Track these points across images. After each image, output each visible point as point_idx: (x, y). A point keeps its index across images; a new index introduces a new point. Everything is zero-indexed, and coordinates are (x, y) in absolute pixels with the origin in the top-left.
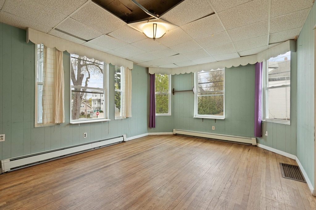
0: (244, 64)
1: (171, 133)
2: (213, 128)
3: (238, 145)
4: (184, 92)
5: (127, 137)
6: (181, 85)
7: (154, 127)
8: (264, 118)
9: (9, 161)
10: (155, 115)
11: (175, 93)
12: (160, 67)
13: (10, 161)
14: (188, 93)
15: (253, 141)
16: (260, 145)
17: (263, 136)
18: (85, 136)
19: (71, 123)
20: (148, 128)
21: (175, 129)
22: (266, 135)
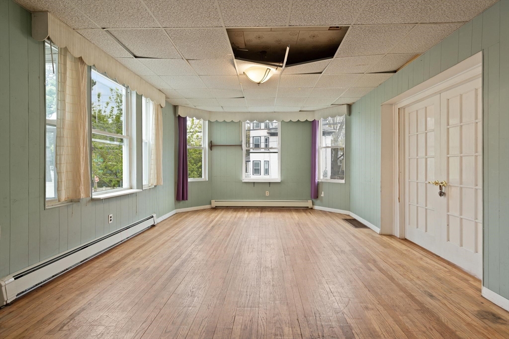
0: (302, 120)
1: (208, 207)
2: (267, 193)
3: (297, 209)
4: (227, 147)
5: (158, 217)
6: (222, 137)
7: (187, 199)
8: (319, 179)
9: (13, 279)
10: (187, 180)
11: (213, 148)
12: (197, 107)
13: (15, 279)
14: (233, 150)
15: (309, 204)
16: (316, 207)
17: (319, 197)
18: (111, 220)
19: (93, 197)
20: (175, 202)
21: (214, 201)
22: (322, 195)
